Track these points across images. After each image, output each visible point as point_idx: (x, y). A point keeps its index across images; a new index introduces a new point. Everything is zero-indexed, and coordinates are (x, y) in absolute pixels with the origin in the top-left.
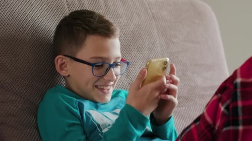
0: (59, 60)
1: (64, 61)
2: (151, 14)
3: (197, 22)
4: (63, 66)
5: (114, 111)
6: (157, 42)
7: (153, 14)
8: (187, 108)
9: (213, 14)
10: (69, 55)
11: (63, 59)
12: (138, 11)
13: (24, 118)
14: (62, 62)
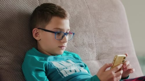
0: (35, 31)
1: (38, 31)
2: (87, 6)
3: (114, 10)
4: (37, 34)
5: (67, 61)
6: (91, 22)
7: (88, 5)
8: (108, 59)
9: (123, 6)
10: (41, 28)
11: (37, 30)
12: (79, 4)
13: (14, 66)
14: (37, 32)
